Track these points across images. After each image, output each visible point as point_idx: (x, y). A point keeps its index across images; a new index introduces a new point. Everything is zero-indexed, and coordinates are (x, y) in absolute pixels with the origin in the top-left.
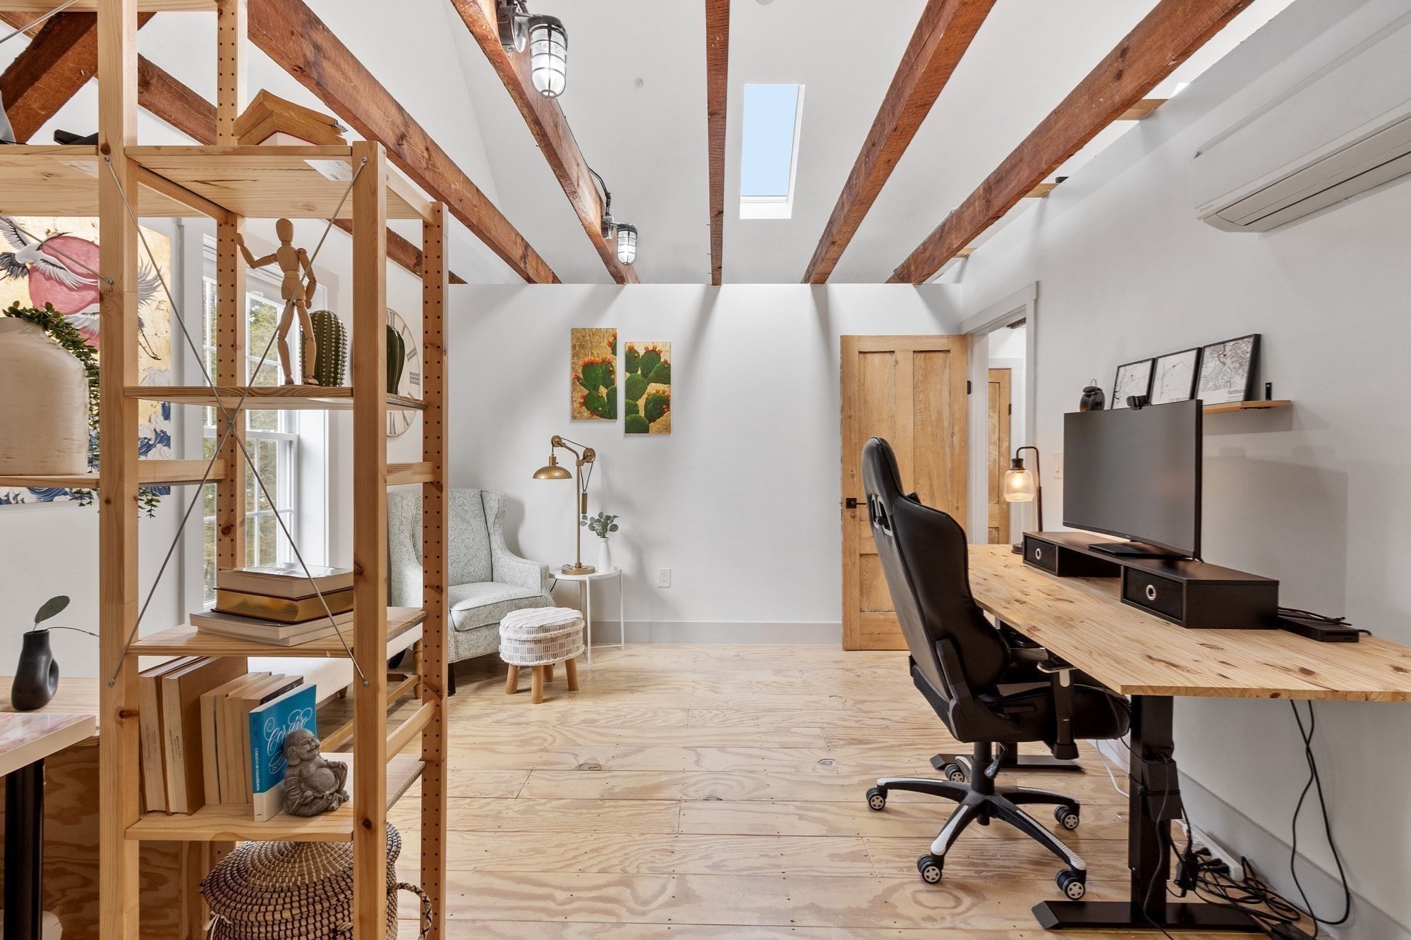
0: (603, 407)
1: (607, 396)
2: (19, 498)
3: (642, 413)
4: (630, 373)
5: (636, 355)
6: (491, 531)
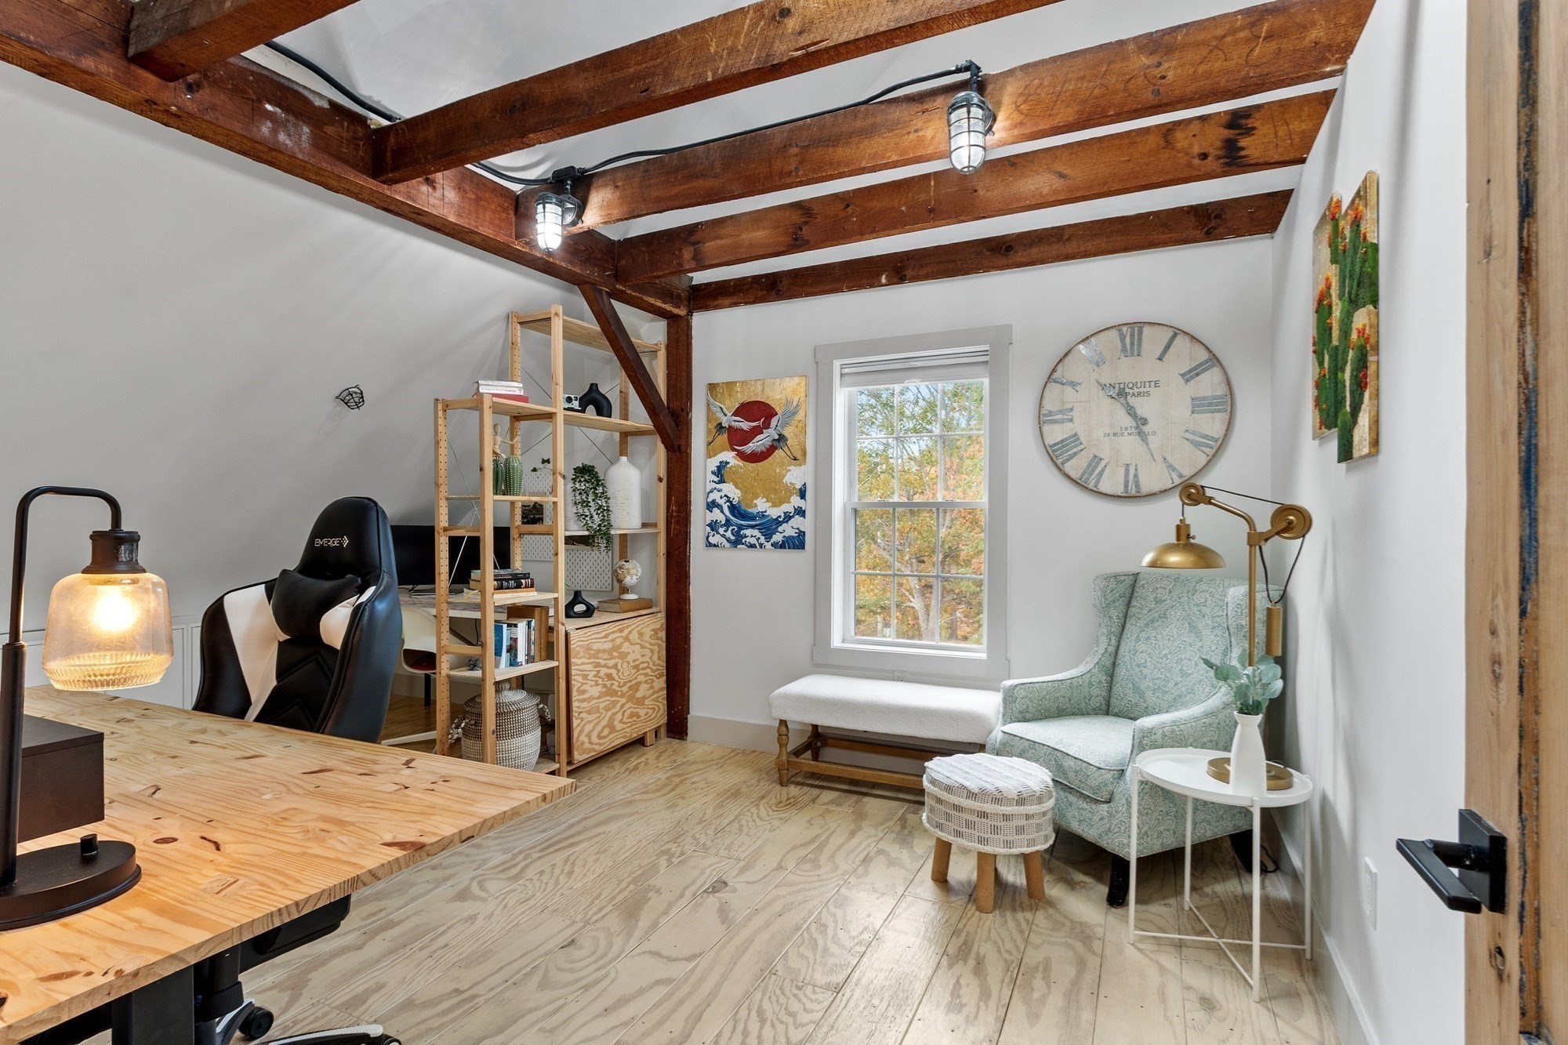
0: (1326, 401)
1: (1329, 371)
3: (1348, 403)
5: (1345, 246)
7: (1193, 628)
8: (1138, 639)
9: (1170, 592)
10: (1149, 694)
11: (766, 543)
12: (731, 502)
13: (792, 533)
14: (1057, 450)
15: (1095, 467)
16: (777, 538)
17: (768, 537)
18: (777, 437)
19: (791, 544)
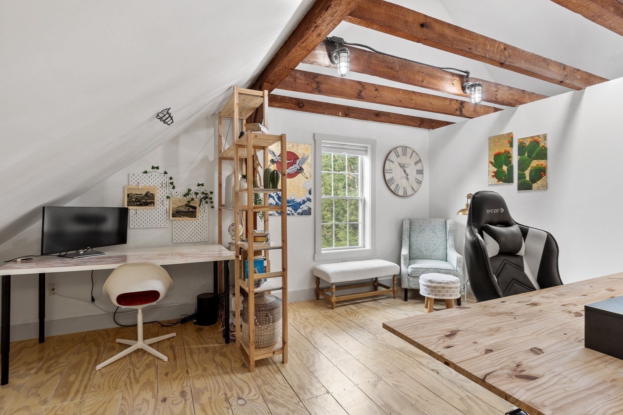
0: (505, 176)
1: (507, 170)
2: (274, 214)
3: (528, 178)
4: (520, 156)
5: (524, 145)
6: (447, 239)
7: (434, 232)
8: (417, 237)
9: (423, 223)
10: (424, 252)
11: (295, 213)
12: (278, 195)
13: (306, 208)
14: (389, 181)
15: (397, 188)
16: (300, 211)
17: (296, 210)
18: (299, 168)
19: (306, 213)
